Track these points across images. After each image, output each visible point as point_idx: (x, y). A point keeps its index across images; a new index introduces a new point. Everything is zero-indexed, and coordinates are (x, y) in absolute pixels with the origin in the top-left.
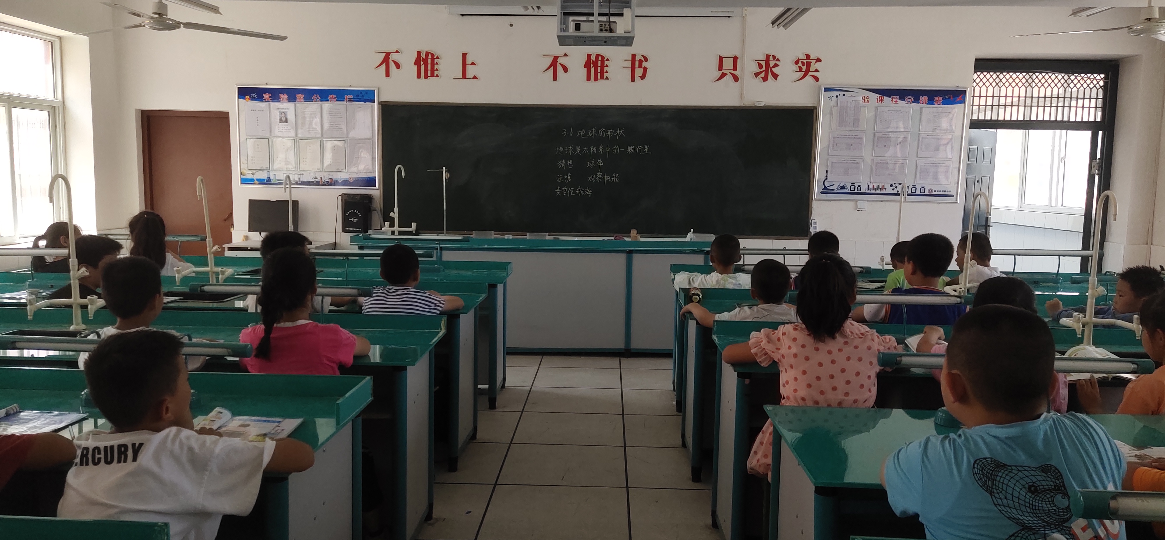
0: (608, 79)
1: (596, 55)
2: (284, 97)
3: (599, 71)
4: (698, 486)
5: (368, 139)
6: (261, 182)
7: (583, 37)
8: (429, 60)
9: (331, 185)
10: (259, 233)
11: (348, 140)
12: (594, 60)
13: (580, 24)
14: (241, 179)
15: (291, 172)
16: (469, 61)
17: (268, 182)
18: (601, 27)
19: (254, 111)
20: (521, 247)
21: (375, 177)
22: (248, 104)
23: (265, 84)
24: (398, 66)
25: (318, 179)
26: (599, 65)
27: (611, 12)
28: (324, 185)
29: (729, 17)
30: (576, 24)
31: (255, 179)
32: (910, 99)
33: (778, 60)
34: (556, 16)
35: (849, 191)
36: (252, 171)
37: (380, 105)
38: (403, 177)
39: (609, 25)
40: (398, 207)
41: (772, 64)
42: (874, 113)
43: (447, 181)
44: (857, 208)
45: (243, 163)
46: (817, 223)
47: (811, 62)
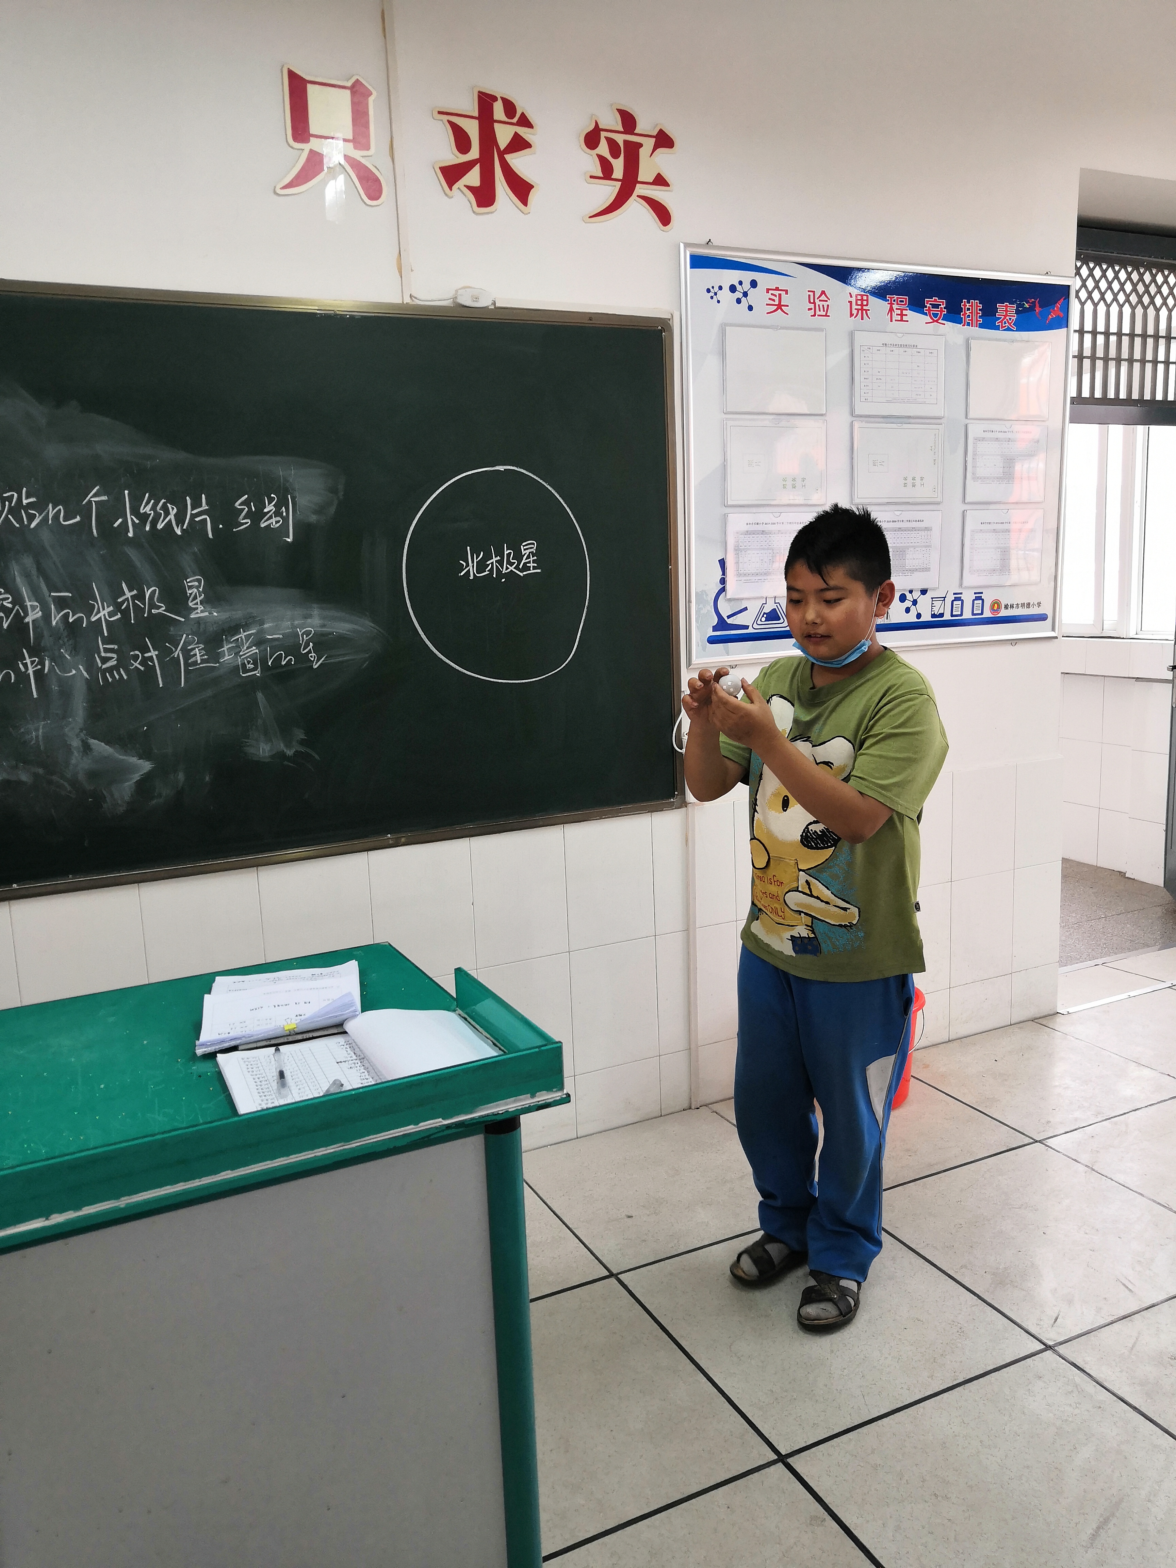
32: (937, 306)
33: (524, 121)
42: (846, 352)
47: (641, 145)
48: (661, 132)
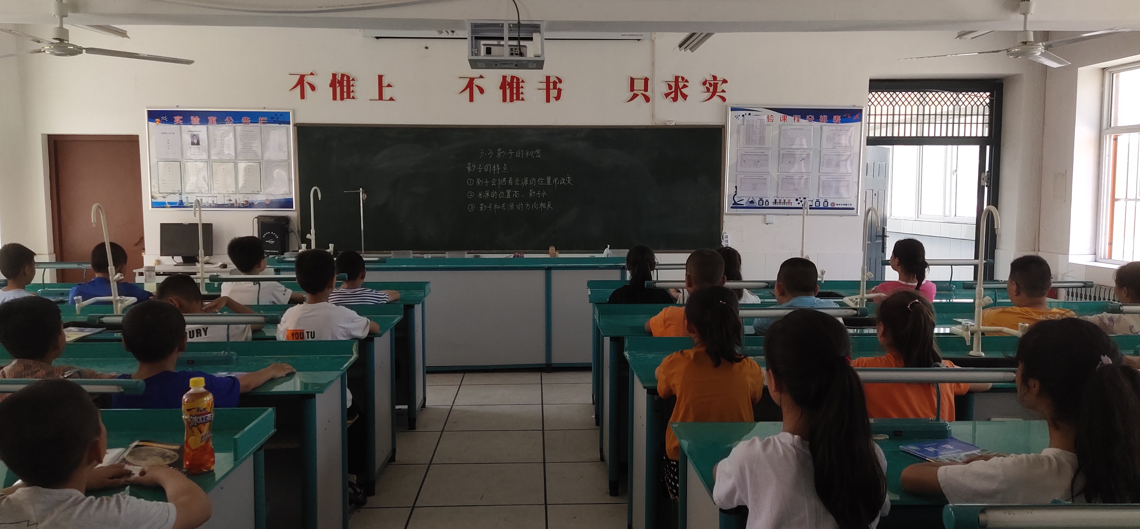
0: (524, 100)
1: (512, 76)
2: (195, 119)
3: (515, 92)
4: (614, 499)
5: (284, 161)
6: (173, 205)
7: (495, 61)
8: (345, 83)
9: (246, 207)
10: (171, 257)
11: (263, 162)
12: (509, 82)
13: (490, 48)
14: (152, 203)
15: (204, 195)
16: (385, 83)
17: (181, 205)
18: (511, 51)
19: (165, 135)
20: (440, 266)
21: (292, 199)
22: (158, 127)
23: (176, 106)
24: (313, 88)
25: (233, 202)
26: (515, 86)
27: (520, 36)
28: (239, 207)
29: (639, 40)
30: (487, 48)
31: (167, 203)
32: (811, 117)
33: (687, 81)
34: (466, 38)
35: (758, 206)
36: (163, 194)
37: (296, 127)
38: (320, 199)
39: (520, 49)
40: (315, 229)
41: (681, 85)
42: (777, 131)
43: (364, 202)
44: (765, 221)
45: (154, 187)
46: (729, 237)
47: (718, 83)
48: (724, 79)
